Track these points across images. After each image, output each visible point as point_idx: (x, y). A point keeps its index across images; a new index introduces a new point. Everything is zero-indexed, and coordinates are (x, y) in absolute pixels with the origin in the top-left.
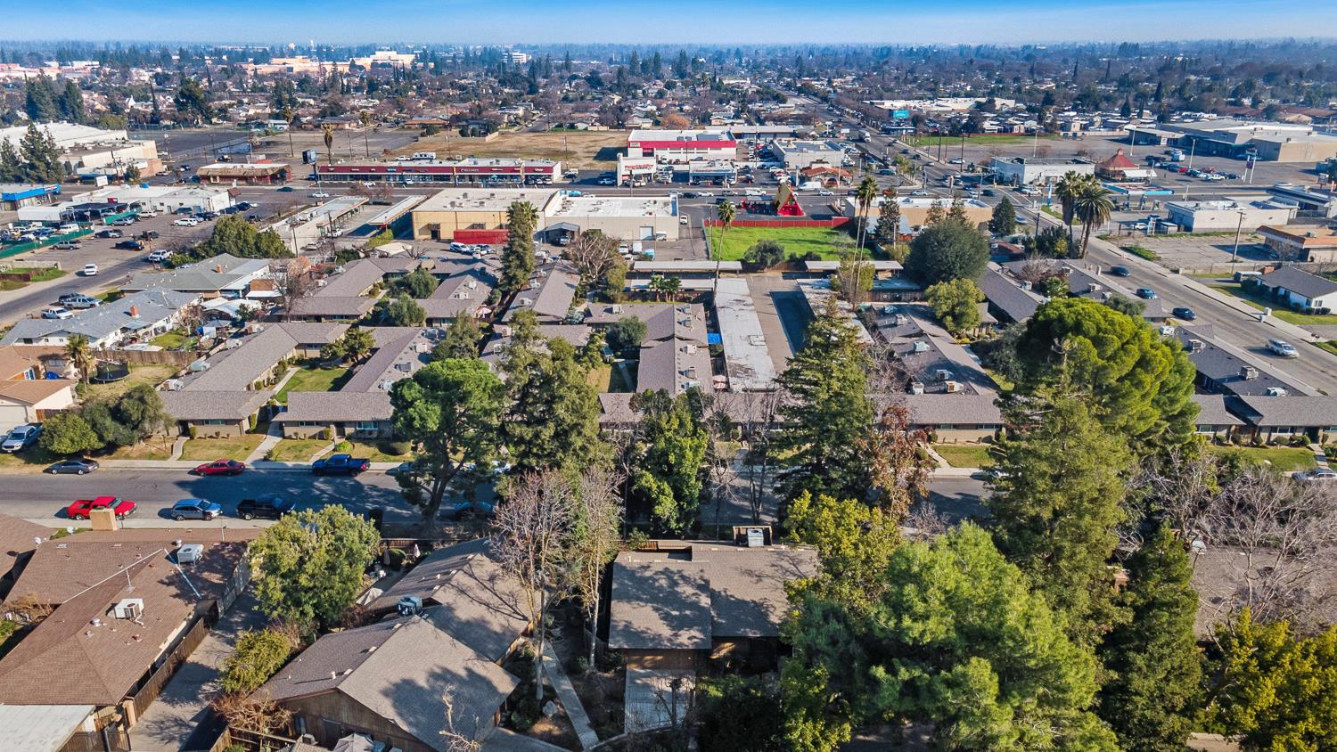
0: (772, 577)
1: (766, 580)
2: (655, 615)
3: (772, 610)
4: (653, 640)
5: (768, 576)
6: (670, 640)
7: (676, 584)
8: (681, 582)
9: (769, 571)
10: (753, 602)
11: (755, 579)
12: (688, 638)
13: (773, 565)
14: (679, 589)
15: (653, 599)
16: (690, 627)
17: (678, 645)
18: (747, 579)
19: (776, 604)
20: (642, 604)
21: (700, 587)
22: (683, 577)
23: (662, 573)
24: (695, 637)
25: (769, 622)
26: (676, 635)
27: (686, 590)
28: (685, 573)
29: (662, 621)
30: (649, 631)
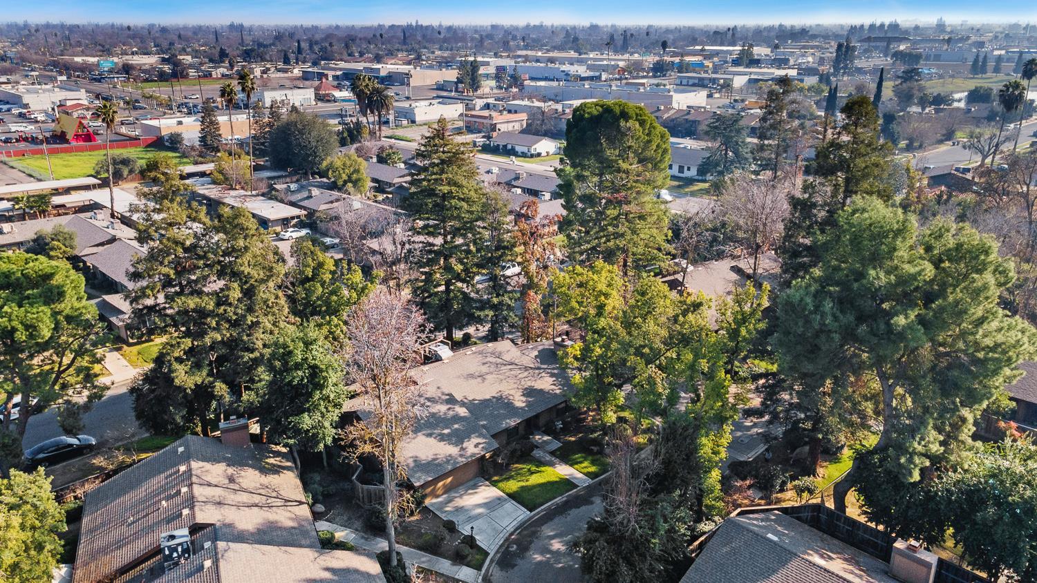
0: (491, 373)
1: (489, 377)
2: (432, 441)
3: (511, 398)
4: (448, 462)
5: (487, 374)
6: (461, 456)
8: (430, 404)
9: (484, 369)
10: (494, 397)
11: (479, 380)
12: (475, 447)
13: (484, 364)
14: (433, 411)
15: (419, 428)
16: (469, 437)
17: (471, 456)
18: (473, 382)
19: (512, 392)
20: (412, 437)
21: (449, 402)
22: (428, 399)
24: (480, 444)
25: (518, 408)
26: (463, 449)
27: (440, 409)
28: (427, 395)
29: (442, 443)
30: (439, 456)
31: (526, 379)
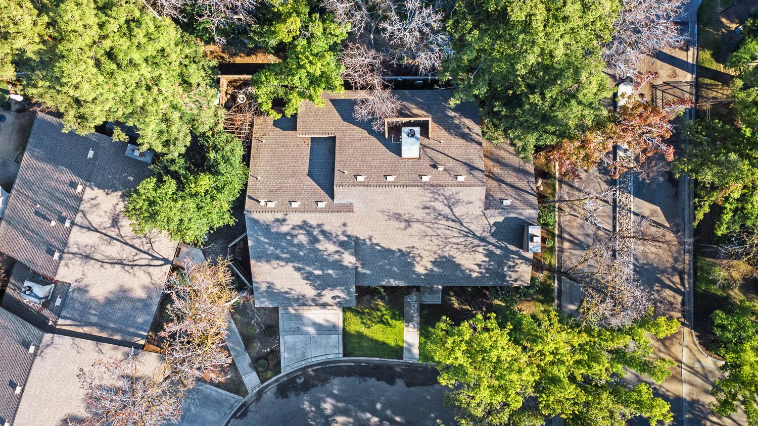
0: (423, 222)
1: (416, 226)
2: (297, 275)
3: (418, 259)
5: (418, 221)
6: (314, 301)
7: (316, 240)
8: (321, 237)
9: (420, 214)
10: (400, 250)
11: (403, 225)
12: (332, 297)
13: (426, 208)
14: (319, 246)
15: (293, 258)
16: (333, 287)
18: (395, 224)
19: (423, 253)
20: (282, 263)
21: (342, 244)
22: (323, 232)
23: (301, 227)
24: (339, 297)
25: (414, 272)
26: (320, 295)
27: (328, 247)
28: (326, 228)
29: (305, 281)
30: (293, 292)
31: (455, 246)
